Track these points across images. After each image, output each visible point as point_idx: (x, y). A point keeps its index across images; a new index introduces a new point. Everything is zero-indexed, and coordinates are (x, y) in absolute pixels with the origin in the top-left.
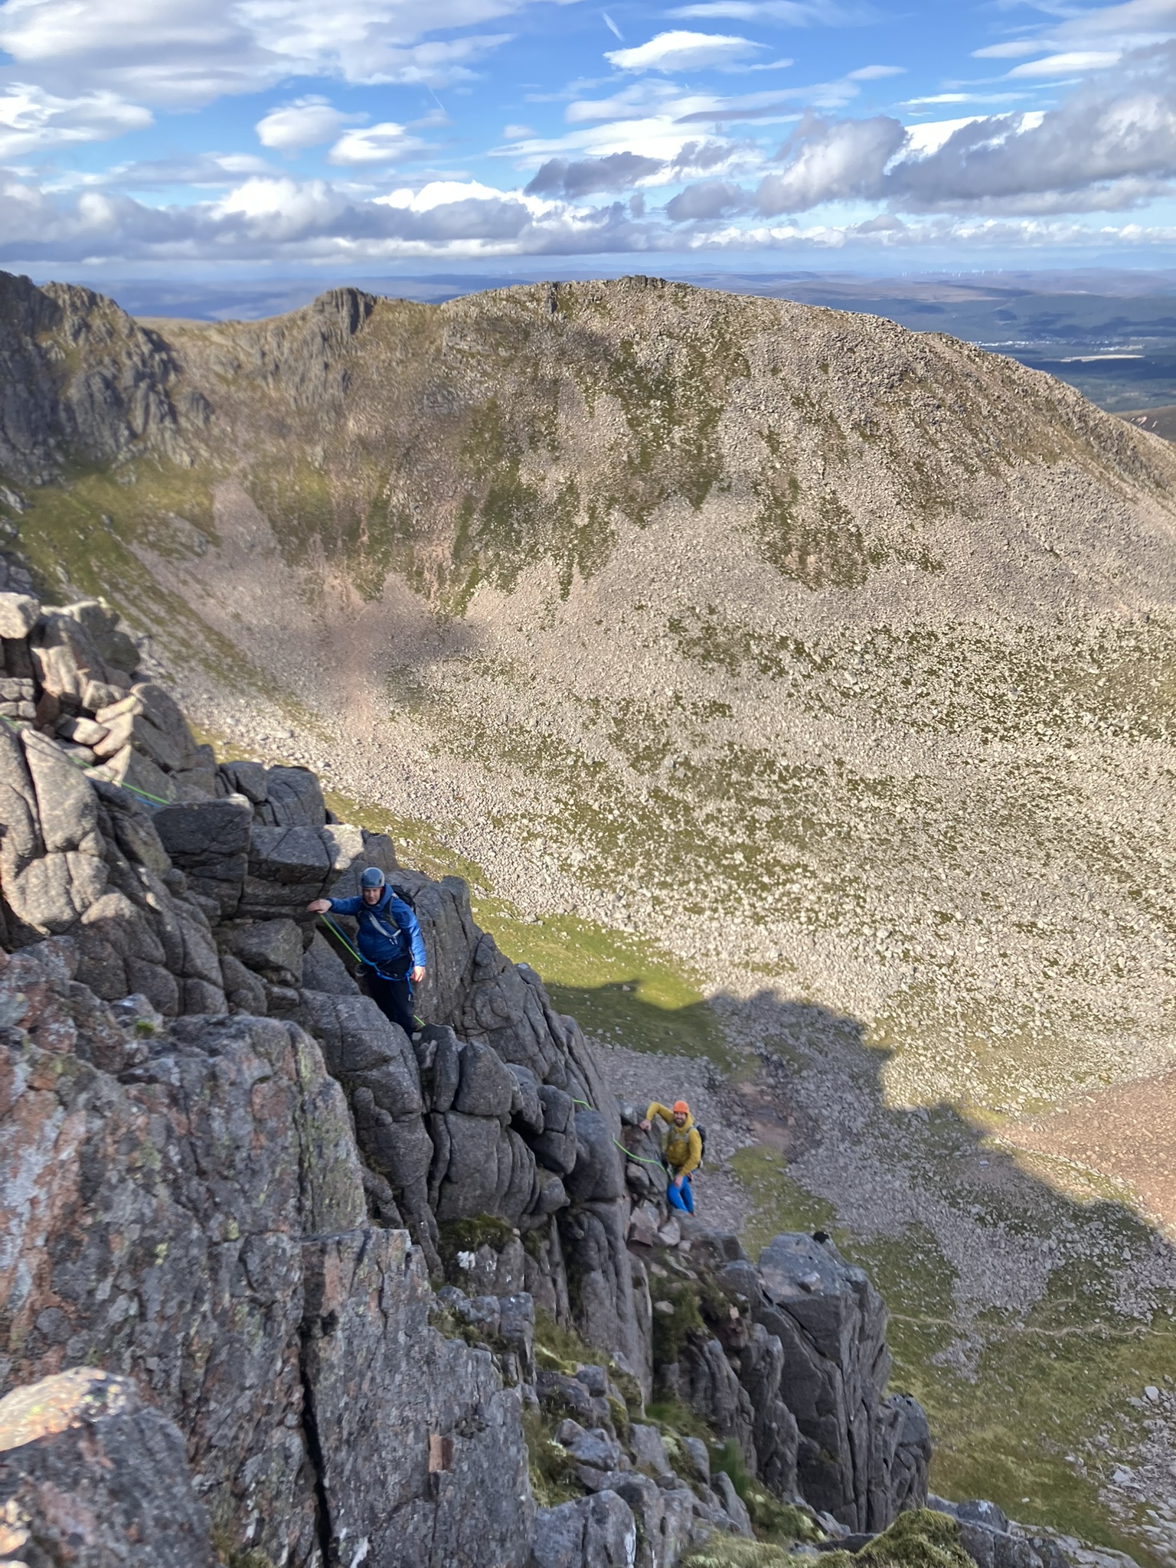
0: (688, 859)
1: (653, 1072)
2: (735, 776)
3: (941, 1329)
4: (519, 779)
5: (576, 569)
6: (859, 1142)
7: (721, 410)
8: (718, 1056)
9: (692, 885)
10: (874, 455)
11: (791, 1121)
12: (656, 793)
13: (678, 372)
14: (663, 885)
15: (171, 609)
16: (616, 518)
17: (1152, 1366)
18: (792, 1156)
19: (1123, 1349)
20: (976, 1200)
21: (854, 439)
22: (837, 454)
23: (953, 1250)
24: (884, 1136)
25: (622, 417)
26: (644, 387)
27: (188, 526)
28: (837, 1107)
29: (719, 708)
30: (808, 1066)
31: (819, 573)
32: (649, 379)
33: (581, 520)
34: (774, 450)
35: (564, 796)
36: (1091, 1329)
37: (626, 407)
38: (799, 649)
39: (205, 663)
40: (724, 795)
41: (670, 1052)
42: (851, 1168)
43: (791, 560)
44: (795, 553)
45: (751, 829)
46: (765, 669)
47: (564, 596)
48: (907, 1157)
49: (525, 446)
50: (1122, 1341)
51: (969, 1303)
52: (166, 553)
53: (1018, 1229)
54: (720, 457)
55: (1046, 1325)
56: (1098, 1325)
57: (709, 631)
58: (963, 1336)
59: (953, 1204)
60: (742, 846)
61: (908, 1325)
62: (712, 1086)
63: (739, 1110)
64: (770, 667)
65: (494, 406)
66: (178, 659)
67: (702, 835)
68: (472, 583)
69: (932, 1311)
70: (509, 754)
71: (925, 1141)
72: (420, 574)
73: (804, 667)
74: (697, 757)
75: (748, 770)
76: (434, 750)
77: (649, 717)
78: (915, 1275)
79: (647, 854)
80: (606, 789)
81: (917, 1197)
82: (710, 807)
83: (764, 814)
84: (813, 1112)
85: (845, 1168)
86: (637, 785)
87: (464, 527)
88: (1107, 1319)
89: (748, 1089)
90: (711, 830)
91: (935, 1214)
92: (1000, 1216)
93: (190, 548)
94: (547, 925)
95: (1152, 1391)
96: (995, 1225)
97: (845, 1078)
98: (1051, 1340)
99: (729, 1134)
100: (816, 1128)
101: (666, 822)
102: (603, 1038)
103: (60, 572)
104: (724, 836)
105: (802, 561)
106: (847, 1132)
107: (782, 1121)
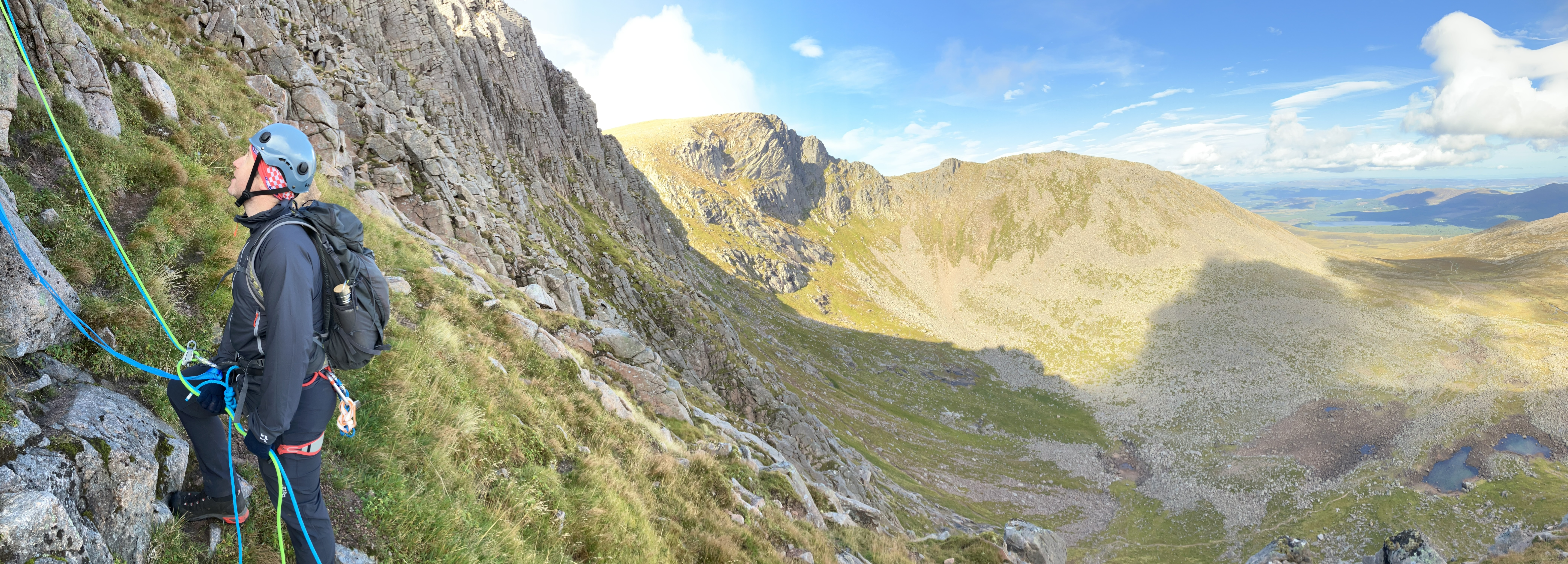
0: (1085, 362)
1: (1071, 451)
2: (1105, 327)
3: (1221, 544)
4: (1012, 333)
5: (1036, 252)
6: (1171, 472)
7: (1090, 195)
8: (1103, 443)
9: (1088, 372)
10: (1149, 209)
11: (1138, 467)
12: (1071, 336)
13: (1074, 182)
14: (1075, 373)
15: (880, 268)
16: (1052, 233)
17: (1318, 526)
18: (1139, 483)
19: (1304, 524)
20: (1229, 482)
21: (1141, 203)
22: (1134, 208)
23: (1222, 507)
24: (1183, 467)
25: (1053, 198)
26: (1061, 188)
27: (890, 241)
28: (1159, 458)
29: (1097, 302)
30: (1144, 442)
31: (1132, 250)
32: (1063, 185)
33: (1038, 234)
34: (1112, 208)
35: (1032, 339)
36: (1289, 521)
37: (1054, 195)
38: (1127, 278)
39: (890, 288)
40: (1101, 335)
41: (1079, 442)
42: (1168, 483)
43: (1121, 245)
44: (1122, 243)
45: (1113, 347)
46: (1114, 286)
47: (1032, 261)
48: (1194, 473)
49: (1016, 209)
50: (1303, 521)
51: (1233, 528)
52: (881, 250)
53: (1249, 490)
54: (1091, 211)
55: (1269, 526)
56: (1293, 518)
57: (1091, 273)
58: (1232, 544)
59: (1219, 487)
60: (1109, 355)
61: (1204, 547)
62: (1099, 456)
63: (1112, 465)
64: (1116, 285)
65: (1004, 196)
66: (880, 286)
67: (1092, 352)
68: (995, 259)
69: (1215, 537)
70: (1008, 323)
71: (1201, 465)
72: (975, 256)
73: (1130, 284)
74: (1088, 321)
75: (1110, 325)
76: (977, 322)
77: (1068, 306)
78: (1205, 523)
79: (1068, 361)
80: (1050, 336)
81: (1201, 489)
82: (1095, 341)
83: (1118, 341)
84: (1148, 462)
85: (1165, 483)
86: (1063, 334)
87: (992, 238)
88: (1294, 514)
89: (1116, 456)
90: (1095, 350)
91: (1211, 493)
92: (1241, 487)
93: (890, 249)
94: (1023, 393)
95: (1321, 536)
96: (1239, 491)
97: (1162, 445)
98: (1273, 532)
99: (1108, 476)
100: (1150, 468)
101: (1076, 348)
102: (1047, 438)
103: (843, 254)
104: (1101, 351)
105: (1125, 246)
106: (1165, 469)
107: (1134, 468)
